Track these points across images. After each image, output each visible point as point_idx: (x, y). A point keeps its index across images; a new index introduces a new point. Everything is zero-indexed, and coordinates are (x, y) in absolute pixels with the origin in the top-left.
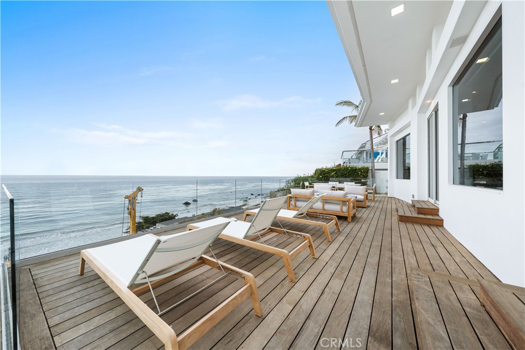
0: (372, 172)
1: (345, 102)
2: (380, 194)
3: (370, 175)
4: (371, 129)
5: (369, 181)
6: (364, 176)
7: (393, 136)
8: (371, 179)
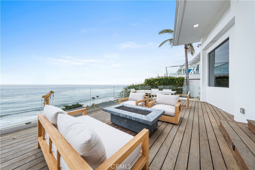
0: (187, 81)
1: (166, 30)
2: (193, 98)
3: (185, 83)
4: (186, 47)
5: (184, 88)
6: (180, 84)
8: (186, 86)
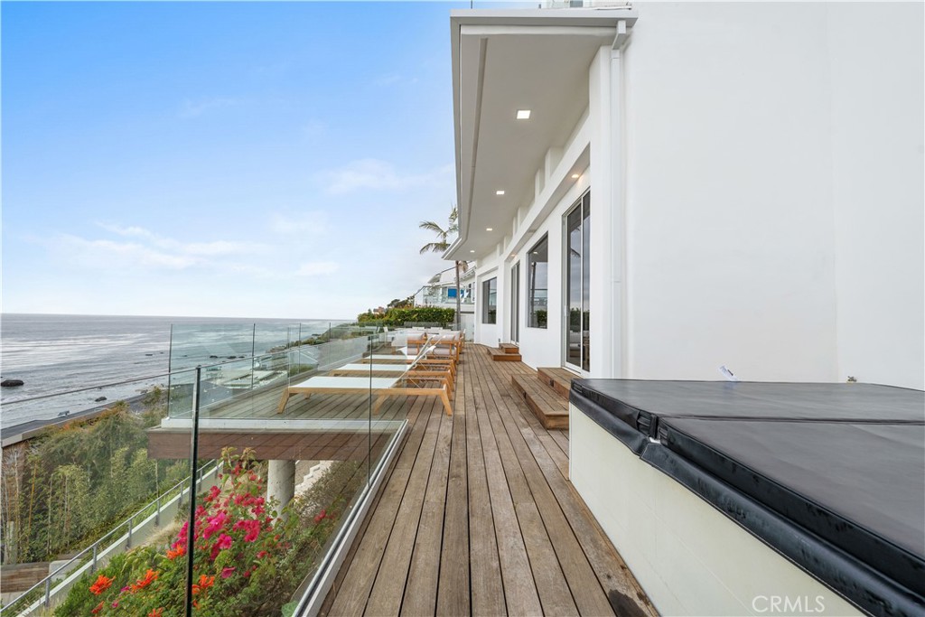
0: (458, 316)
3: (455, 318)
4: (457, 263)
5: (455, 325)
6: (449, 319)
7: (481, 276)
8: (457, 323)
